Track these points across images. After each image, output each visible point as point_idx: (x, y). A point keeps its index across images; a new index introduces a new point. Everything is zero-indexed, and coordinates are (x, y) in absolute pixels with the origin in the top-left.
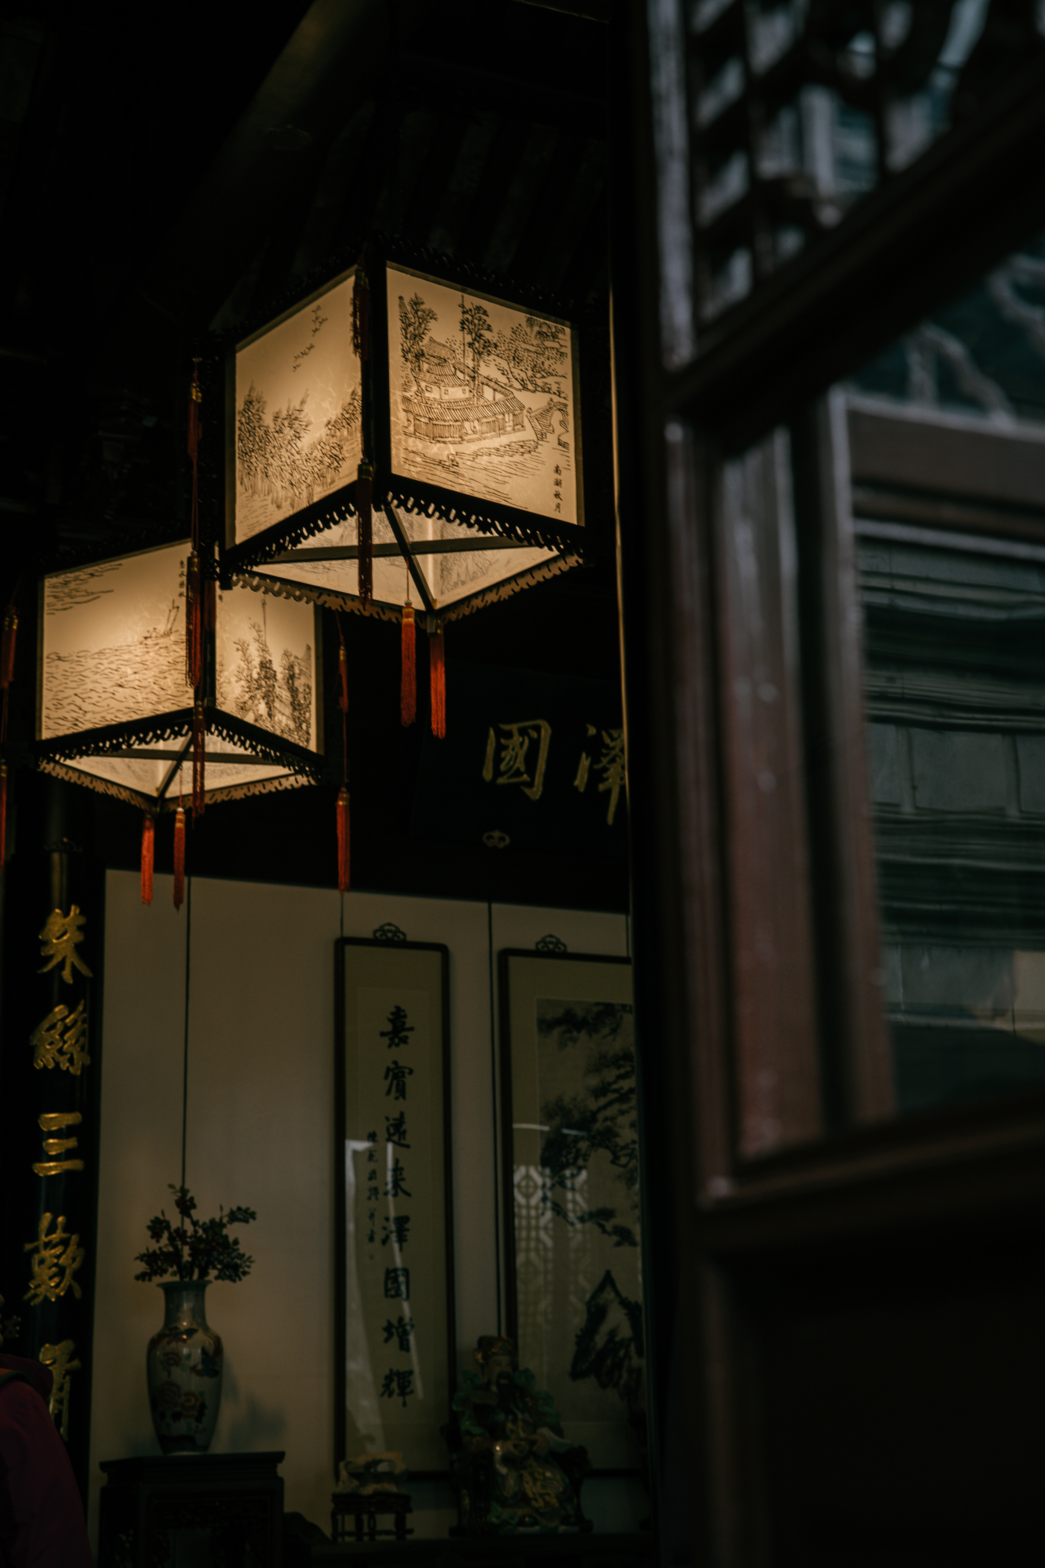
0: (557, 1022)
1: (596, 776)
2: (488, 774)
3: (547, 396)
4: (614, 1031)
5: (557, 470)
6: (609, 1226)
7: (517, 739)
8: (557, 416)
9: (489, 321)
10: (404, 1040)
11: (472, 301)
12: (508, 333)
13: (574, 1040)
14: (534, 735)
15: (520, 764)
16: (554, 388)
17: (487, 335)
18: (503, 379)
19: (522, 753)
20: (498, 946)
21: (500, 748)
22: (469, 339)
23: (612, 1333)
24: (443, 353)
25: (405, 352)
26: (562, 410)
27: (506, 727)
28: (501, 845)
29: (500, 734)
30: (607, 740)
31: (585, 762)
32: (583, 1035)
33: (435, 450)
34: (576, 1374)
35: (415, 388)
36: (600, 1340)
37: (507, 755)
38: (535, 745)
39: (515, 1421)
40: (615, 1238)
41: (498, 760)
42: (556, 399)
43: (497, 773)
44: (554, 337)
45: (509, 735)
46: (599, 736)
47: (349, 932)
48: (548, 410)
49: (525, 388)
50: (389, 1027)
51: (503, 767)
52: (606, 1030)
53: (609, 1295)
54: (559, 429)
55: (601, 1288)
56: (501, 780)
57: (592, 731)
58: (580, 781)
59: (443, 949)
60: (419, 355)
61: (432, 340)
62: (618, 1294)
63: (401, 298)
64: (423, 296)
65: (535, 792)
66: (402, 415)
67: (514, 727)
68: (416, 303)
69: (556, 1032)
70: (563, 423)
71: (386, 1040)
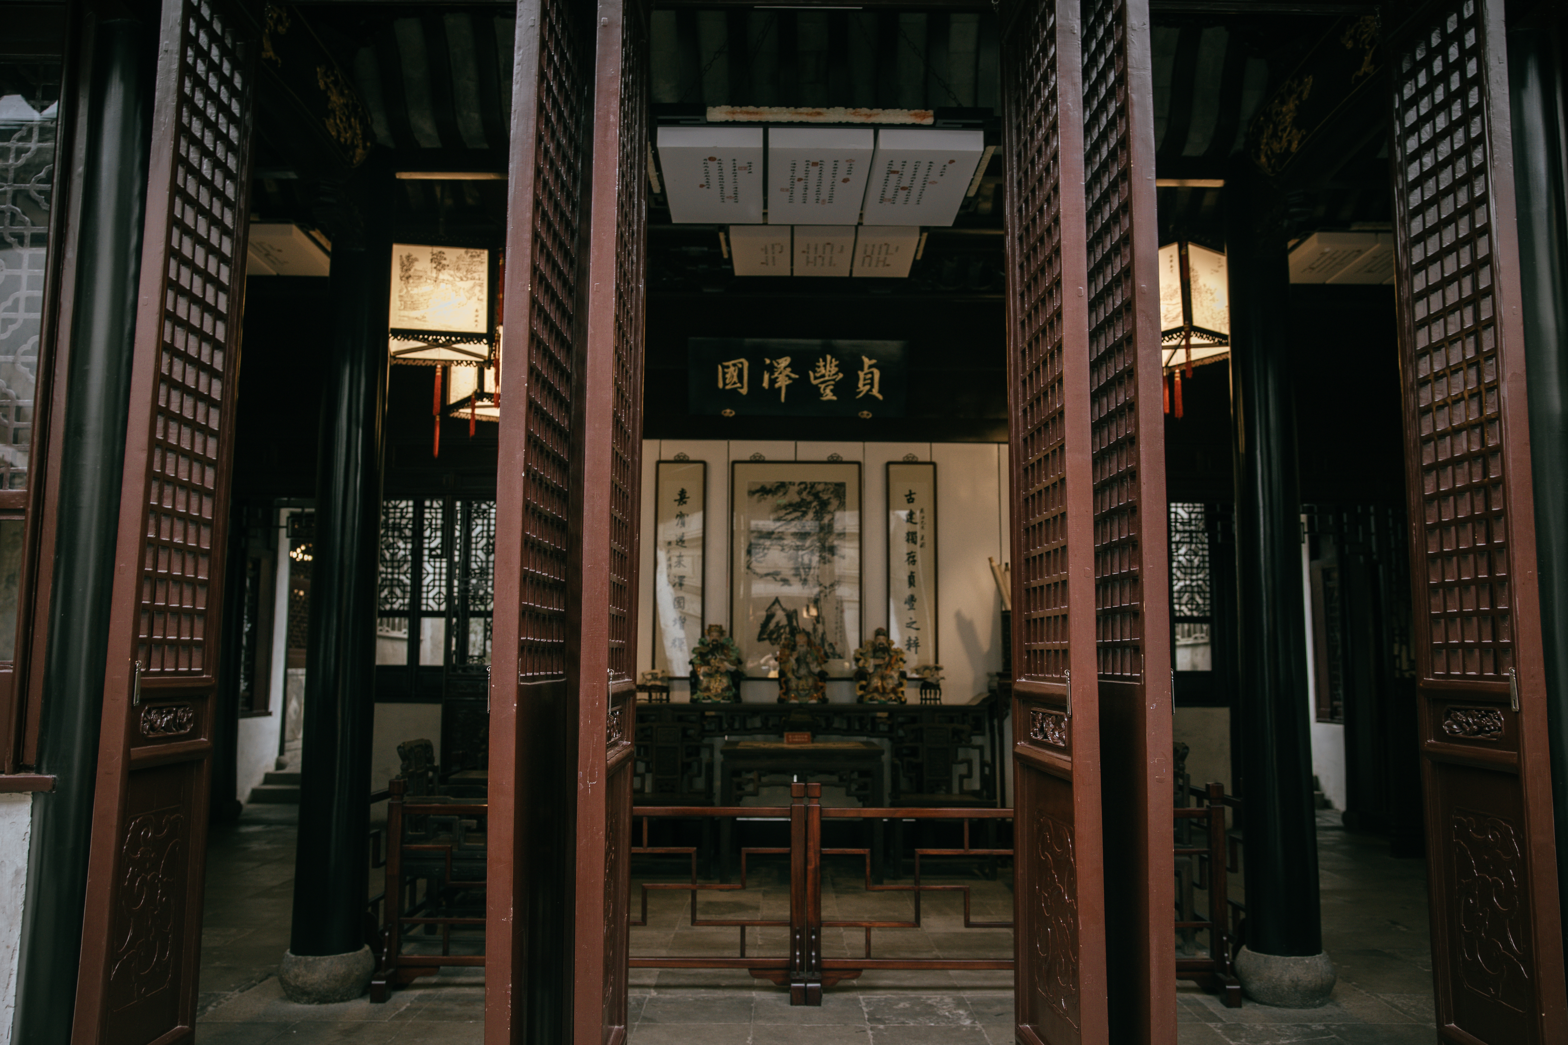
0: (757, 491)
1: (773, 382)
2: (721, 385)
3: (473, 282)
4: (785, 494)
5: (477, 311)
6: (778, 578)
7: (732, 369)
8: (478, 288)
9: (445, 256)
10: (685, 503)
11: (437, 250)
12: (455, 259)
13: (765, 499)
14: (740, 366)
15: (735, 379)
16: (477, 277)
17: (444, 262)
18: (451, 279)
19: (735, 374)
20: (731, 459)
21: (724, 374)
22: (434, 265)
23: (778, 623)
24: (421, 274)
25: (401, 278)
26: (481, 285)
27: (726, 364)
28: (731, 415)
29: (724, 367)
30: (776, 364)
31: (766, 376)
32: (770, 497)
33: (413, 314)
34: (760, 639)
35: (405, 291)
36: (772, 625)
37: (728, 376)
38: (741, 371)
39: (716, 658)
40: (781, 583)
41: (724, 379)
42: (478, 282)
43: (725, 384)
44: (479, 256)
45: (728, 367)
46: (771, 364)
47: (663, 458)
48: (474, 286)
49: (462, 279)
50: (678, 497)
51: (727, 381)
52: (781, 494)
53: (777, 606)
54: (478, 294)
55: (774, 604)
56: (728, 387)
57: (768, 361)
58: (766, 384)
59: (704, 463)
60: (408, 277)
61: (415, 270)
62: (781, 606)
63: (401, 256)
64: (412, 253)
65: (744, 391)
66: (398, 303)
67: (730, 363)
68: (408, 257)
69: (757, 495)
70: (481, 291)
71: (677, 503)
